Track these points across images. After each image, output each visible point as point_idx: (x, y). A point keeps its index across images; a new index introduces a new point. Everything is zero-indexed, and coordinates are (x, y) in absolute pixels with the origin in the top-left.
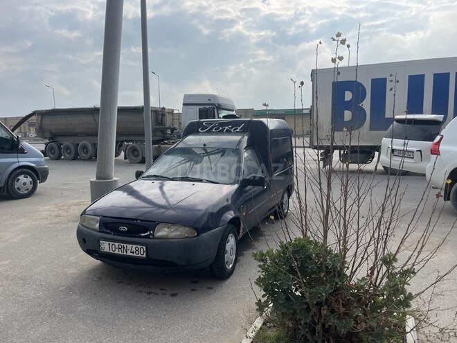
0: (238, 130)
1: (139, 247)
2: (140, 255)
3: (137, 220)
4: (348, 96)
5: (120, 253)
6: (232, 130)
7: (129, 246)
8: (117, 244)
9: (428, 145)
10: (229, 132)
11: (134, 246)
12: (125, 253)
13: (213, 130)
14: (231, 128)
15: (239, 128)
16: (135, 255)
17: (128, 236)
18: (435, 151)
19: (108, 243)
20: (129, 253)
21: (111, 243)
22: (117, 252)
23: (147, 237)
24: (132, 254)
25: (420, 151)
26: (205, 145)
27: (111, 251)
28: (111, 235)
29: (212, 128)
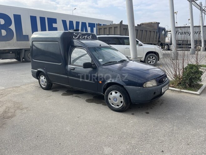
7: (167, 86)
8: (165, 87)
10: (87, 39)
13: (81, 38)
15: (90, 37)
20: (167, 89)
26: (100, 45)
27: (164, 91)
28: (162, 85)
29: (80, 36)
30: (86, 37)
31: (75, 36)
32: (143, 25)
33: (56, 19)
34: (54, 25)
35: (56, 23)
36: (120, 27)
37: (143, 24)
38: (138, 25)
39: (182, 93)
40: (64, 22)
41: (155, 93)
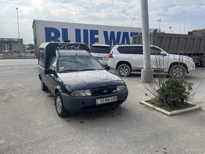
0: (78, 48)
1: (115, 97)
2: (115, 100)
3: (109, 86)
4: (53, 34)
5: (106, 102)
6: (75, 48)
7: (110, 98)
8: (105, 99)
9: (108, 55)
10: (73, 49)
11: (112, 97)
12: (108, 102)
13: (66, 48)
14: (75, 47)
15: (78, 47)
16: (113, 101)
17: (108, 94)
18: (111, 57)
19: (100, 99)
20: (110, 101)
21: (102, 99)
22: (105, 102)
24: (111, 101)
25: (105, 57)
26: (76, 55)
27: (102, 103)
28: (100, 96)
29: (65, 46)
30: (72, 47)
31: (60, 46)
32: (195, 33)
33: (98, 31)
34: (96, 36)
35: (98, 34)
36: (154, 36)
37: (195, 31)
38: (189, 32)
39: (154, 111)
40: (105, 33)
41: (83, 103)
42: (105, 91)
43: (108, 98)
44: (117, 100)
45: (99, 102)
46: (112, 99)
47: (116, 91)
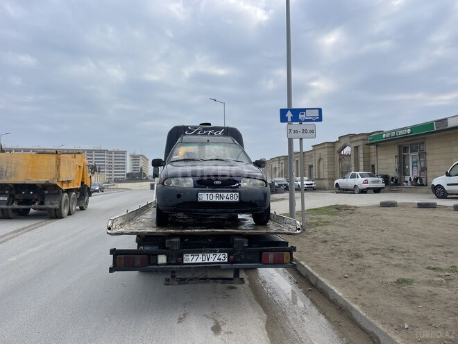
1: (234, 194)
2: (234, 200)
5: (217, 200)
6: (215, 133)
7: (225, 194)
8: (214, 194)
11: (229, 194)
12: (222, 200)
13: (199, 133)
15: (220, 133)
16: (230, 200)
17: (222, 188)
19: (206, 194)
20: (225, 200)
21: (209, 194)
22: (214, 200)
23: (237, 187)
24: (227, 200)
27: (209, 200)
28: (207, 189)
29: (198, 131)
30: (210, 132)
31: (190, 131)
41: (179, 196)
42: (217, 182)
43: (222, 194)
44: (238, 200)
45: (204, 197)
46: (229, 196)
47: (239, 185)
